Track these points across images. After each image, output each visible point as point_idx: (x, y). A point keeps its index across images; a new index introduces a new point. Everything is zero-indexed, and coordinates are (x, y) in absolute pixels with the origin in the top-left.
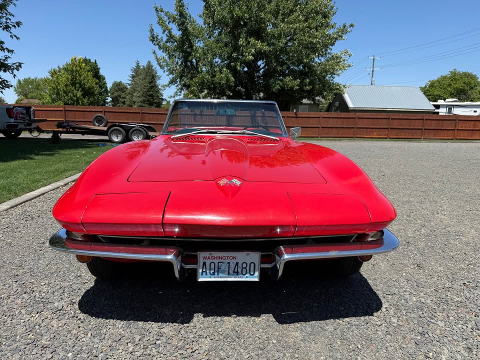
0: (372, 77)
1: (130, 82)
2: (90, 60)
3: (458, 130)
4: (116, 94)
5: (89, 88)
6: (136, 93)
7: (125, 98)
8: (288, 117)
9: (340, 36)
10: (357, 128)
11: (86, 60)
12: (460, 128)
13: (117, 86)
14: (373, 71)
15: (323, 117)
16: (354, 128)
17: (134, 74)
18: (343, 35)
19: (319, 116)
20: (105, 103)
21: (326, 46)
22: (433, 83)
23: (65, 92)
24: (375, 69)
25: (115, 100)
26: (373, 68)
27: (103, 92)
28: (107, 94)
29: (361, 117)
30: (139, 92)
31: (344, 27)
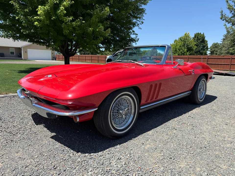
1: (221, 43)
2: (200, 33)
4: (213, 50)
5: (191, 47)
6: (224, 48)
7: (217, 51)
11: (199, 33)
13: (215, 45)
17: (224, 38)
20: (206, 54)
23: (179, 50)
25: (212, 53)
27: (205, 49)
28: (207, 49)
30: (226, 47)
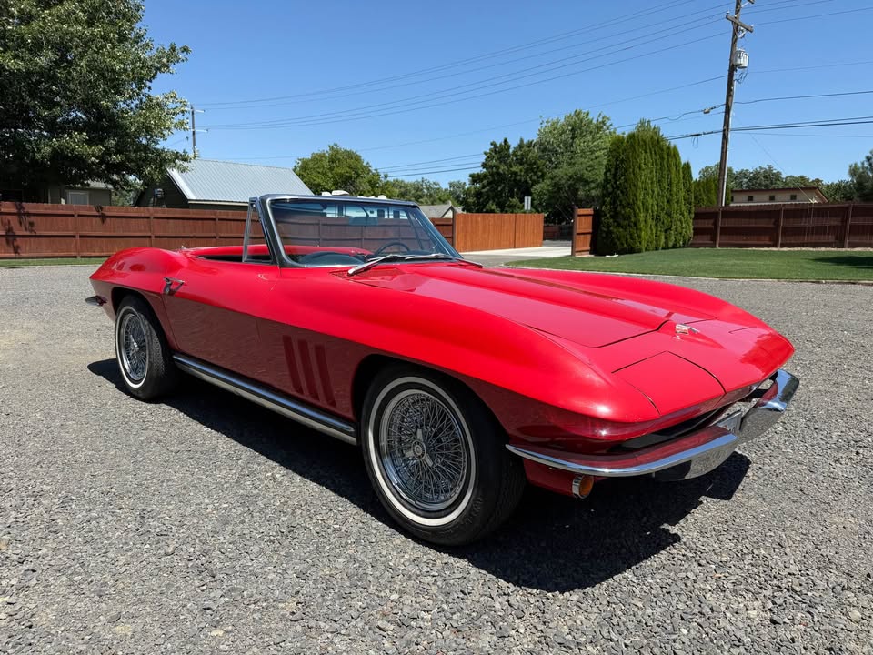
0: (194, 144)
3: (365, 239)
8: (80, 216)
9: (164, 65)
10: (221, 237)
12: (368, 237)
14: (194, 133)
15: (155, 218)
16: (215, 237)
18: (171, 65)
19: (147, 215)
21: (140, 81)
22: (307, 163)
24: (197, 130)
26: (193, 128)
29: (225, 217)
31: (173, 49)
